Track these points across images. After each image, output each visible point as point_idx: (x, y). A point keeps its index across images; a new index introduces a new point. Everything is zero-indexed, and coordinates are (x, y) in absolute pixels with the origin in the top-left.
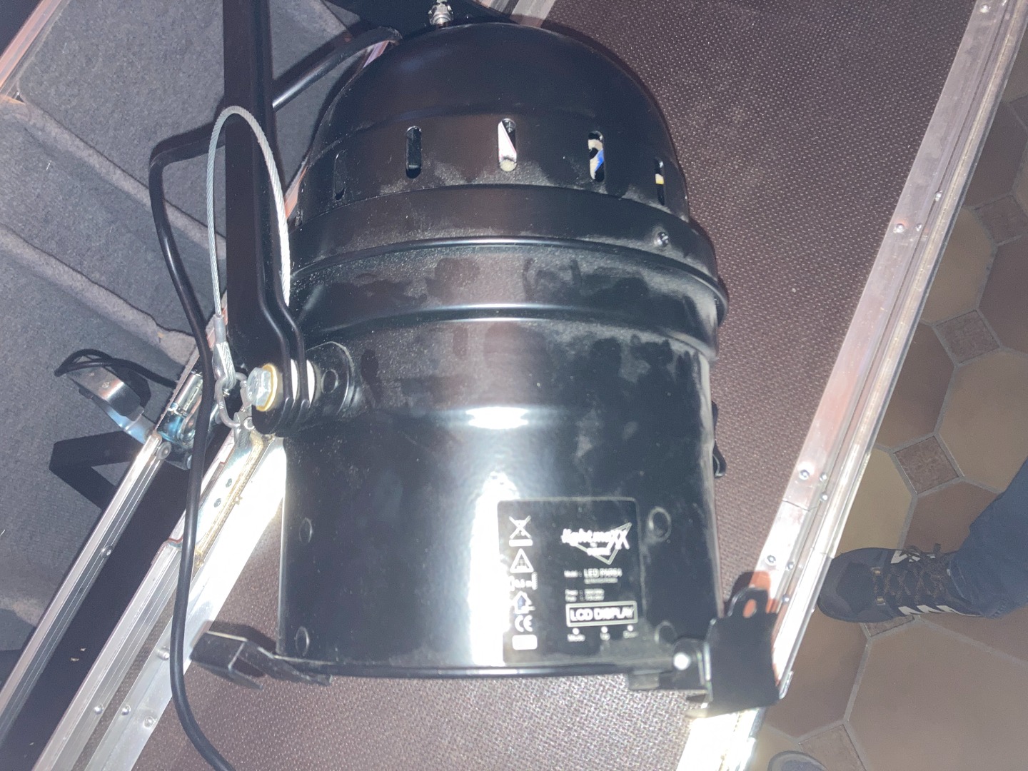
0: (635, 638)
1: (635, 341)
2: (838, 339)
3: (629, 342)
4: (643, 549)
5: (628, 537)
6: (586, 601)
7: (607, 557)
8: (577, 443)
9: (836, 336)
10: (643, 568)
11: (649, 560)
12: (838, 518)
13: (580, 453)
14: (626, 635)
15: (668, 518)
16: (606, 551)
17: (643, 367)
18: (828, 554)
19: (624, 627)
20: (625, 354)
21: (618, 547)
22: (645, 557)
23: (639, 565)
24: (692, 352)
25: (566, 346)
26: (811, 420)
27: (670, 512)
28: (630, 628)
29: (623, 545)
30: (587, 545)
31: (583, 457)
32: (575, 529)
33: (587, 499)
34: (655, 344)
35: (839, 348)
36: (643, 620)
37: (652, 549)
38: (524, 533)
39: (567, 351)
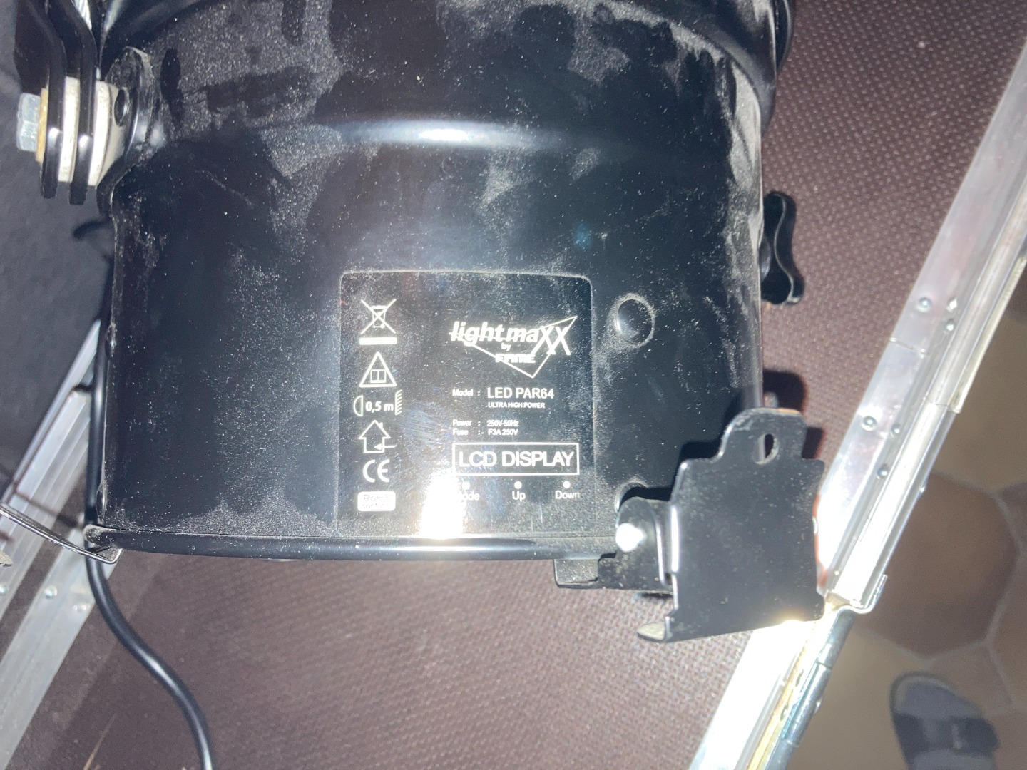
0: (575, 501)
1: (603, 14)
2: (985, 110)
3: (590, 15)
4: (599, 359)
5: (571, 337)
6: (486, 438)
7: (530, 368)
8: (484, 179)
9: (983, 107)
10: (596, 389)
11: (608, 378)
12: (968, 356)
13: (489, 197)
14: (559, 495)
15: (652, 313)
16: (529, 359)
17: (616, 59)
18: (949, 407)
19: (554, 483)
20: (582, 34)
21: (551, 351)
22: (601, 372)
23: (589, 383)
24: (716, 56)
25: (472, 14)
26: (938, 227)
27: (657, 306)
28: (567, 484)
29: (560, 348)
30: (495, 347)
31: (494, 202)
32: (474, 321)
33: (500, 272)
34: (641, 25)
35: (987, 123)
36: (592, 473)
37: (615, 361)
38: (384, 324)
39: (473, 23)
